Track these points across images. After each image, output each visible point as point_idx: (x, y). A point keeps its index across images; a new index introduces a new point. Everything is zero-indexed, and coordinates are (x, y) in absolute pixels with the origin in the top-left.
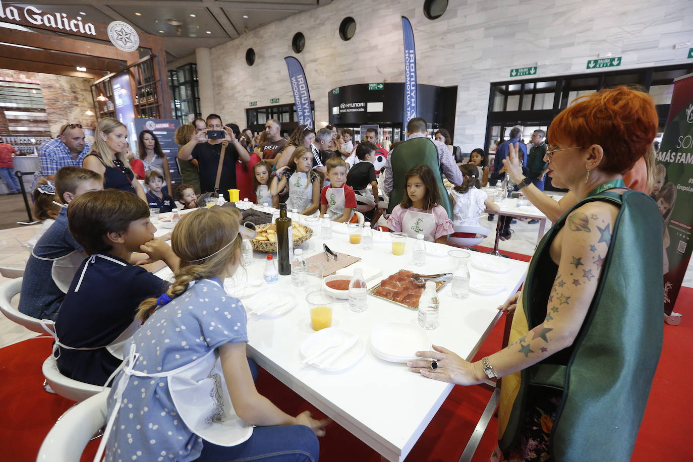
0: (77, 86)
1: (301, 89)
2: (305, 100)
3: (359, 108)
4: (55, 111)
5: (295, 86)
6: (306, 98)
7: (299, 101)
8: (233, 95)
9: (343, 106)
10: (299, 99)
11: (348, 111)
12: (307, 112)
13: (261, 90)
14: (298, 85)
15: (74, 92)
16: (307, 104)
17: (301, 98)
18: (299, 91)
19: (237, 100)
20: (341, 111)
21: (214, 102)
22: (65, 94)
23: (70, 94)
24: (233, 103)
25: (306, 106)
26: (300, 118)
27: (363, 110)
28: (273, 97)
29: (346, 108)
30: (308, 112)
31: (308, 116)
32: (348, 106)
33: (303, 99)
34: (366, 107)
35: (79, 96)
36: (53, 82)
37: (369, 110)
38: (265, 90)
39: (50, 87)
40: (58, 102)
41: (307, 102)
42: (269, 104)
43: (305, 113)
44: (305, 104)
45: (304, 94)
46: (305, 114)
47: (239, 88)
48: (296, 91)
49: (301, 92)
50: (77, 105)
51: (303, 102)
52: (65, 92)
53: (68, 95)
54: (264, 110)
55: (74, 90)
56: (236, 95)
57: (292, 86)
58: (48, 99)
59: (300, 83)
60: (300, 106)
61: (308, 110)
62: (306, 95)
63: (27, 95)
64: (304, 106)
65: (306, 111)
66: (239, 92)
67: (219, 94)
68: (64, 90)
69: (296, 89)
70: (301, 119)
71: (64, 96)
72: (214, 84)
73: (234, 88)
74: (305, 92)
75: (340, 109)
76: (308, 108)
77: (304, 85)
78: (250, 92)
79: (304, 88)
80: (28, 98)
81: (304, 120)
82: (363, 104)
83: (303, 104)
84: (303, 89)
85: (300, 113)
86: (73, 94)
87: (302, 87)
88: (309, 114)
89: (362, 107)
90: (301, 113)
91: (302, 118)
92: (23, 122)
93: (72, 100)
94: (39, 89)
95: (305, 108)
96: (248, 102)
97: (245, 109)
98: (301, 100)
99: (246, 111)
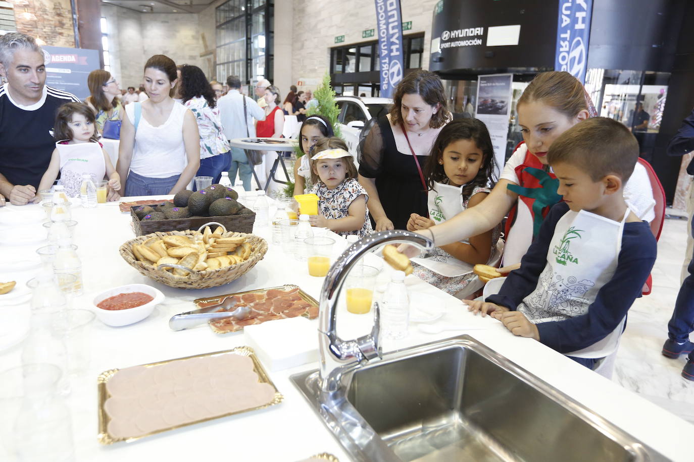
1: (389, 8)
2: (393, 28)
3: (473, 38)
5: (381, 3)
6: (396, 24)
7: (385, 31)
8: (316, 26)
9: (446, 35)
10: (385, 27)
11: (453, 45)
12: (394, 50)
13: (352, 15)
14: (385, 1)
16: (397, 36)
17: (387, 24)
18: (386, 11)
19: (320, 33)
20: (443, 46)
21: (293, 38)
24: (315, 38)
25: (394, 39)
26: (383, 61)
27: (479, 42)
28: (366, 26)
29: (451, 40)
30: (397, 50)
31: (396, 57)
32: (453, 34)
33: (391, 26)
34: (484, 37)
37: (491, 42)
38: (356, 15)
40: (37, 28)
41: (396, 31)
42: (361, 40)
43: (391, 51)
44: (393, 35)
45: (393, 16)
46: (392, 54)
47: (323, 15)
48: (382, 12)
49: (390, 14)
51: (391, 32)
54: (354, 50)
56: (319, 26)
57: (376, 3)
58: (23, 24)
60: (385, 39)
61: (397, 46)
62: (396, 18)
64: (392, 40)
65: (394, 47)
66: (323, 20)
67: (299, 24)
69: (381, 9)
70: (385, 63)
72: (294, 9)
73: (317, 14)
74: (395, 12)
75: (442, 42)
76: (397, 42)
77: (394, 1)
78: (337, 19)
79: (395, 6)
81: (389, 64)
82: (479, 31)
83: (390, 37)
84: (392, 8)
85: (385, 52)
87: (391, 4)
88: (398, 53)
89: (478, 37)
91: (387, 60)
94: (11, 9)
95: (393, 43)
96: (333, 35)
97: (328, 48)
98: (387, 29)
99: (330, 52)
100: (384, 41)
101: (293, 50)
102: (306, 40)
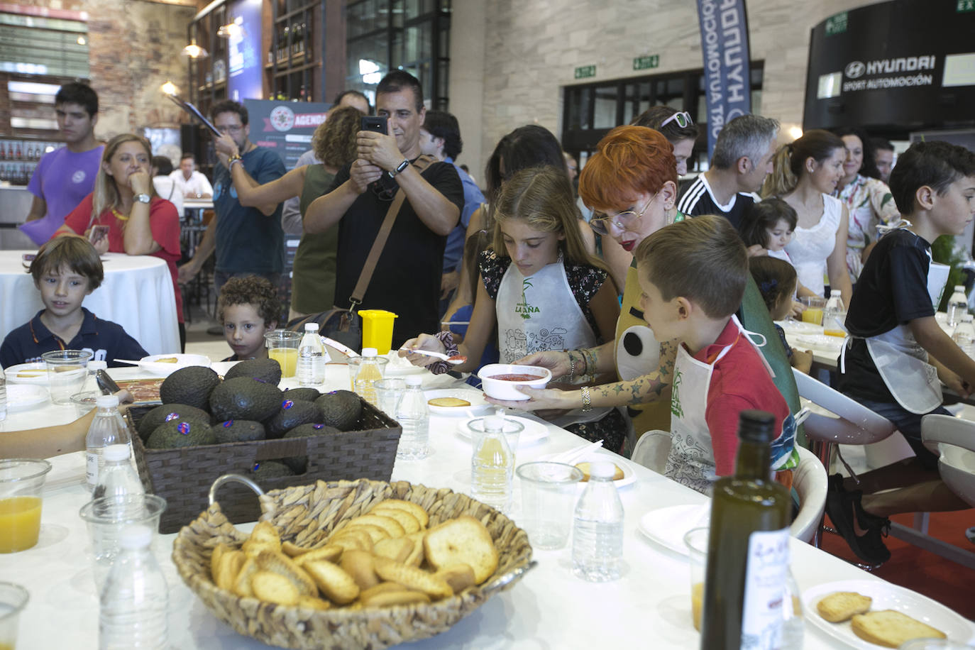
0: (163, 26)
1: (725, 25)
2: (733, 57)
3: (915, 73)
4: (109, 84)
5: (709, 16)
6: (738, 50)
7: (717, 61)
8: (534, 49)
9: (855, 69)
10: (717, 54)
11: (871, 85)
12: (735, 93)
13: (612, 32)
14: (718, 13)
15: (155, 40)
16: (739, 69)
17: (721, 50)
18: (719, 30)
19: (543, 61)
20: (848, 86)
21: (486, 70)
22: (134, 44)
23: (145, 45)
24: (532, 69)
25: (735, 75)
26: (714, 111)
27: (928, 80)
28: (642, 50)
29: (865, 77)
30: (740, 92)
31: (737, 105)
32: (871, 68)
33: (728, 53)
34: (938, 72)
35: (164, 50)
36: (114, 17)
37: (950, 79)
38: (621, 31)
39: (107, 28)
41: (738, 61)
42: (630, 73)
43: (730, 94)
44: (733, 68)
45: (733, 37)
46: (731, 100)
47: (552, 30)
48: (711, 31)
49: (726, 34)
50: (156, 72)
51: (729, 62)
52: (137, 41)
53: (141, 46)
54: (614, 90)
55: (154, 36)
56: (541, 50)
57: (701, 16)
58: (99, 57)
59: (723, 7)
60: (718, 75)
61: (740, 87)
62: (738, 40)
63: (58, 46)
64: (729, 76)
65: (734, 89)
66: (550, 40)
67: (499, 45)
68: (133, 36)
69: (710, 25)
70: (716, 115)
71: (132, 49)
72: (488, 21)
73: (538, 29)
74: (736, 31)
75: (845, 79)
76: (740, 79)
77: (734, 12)
78: (579, 38)
79: (736, 21)
80: (59, 54)
81: (725, 116)
82: (927, 62)
83: (725, 70)
84: (731, 24)
85: (717, 97)
86: (151, 46)
87: (730, 18)
88: (741, 98)
89: (924, 72)
90: (719, 96)
91: (720, 110)
92: (41, 108)
93: (148, 60)
95: (732, 82)
96: (571, 65)
97: (561, 87)
98: (722, 58)
99: (562, 92)
100: (716, 79)
101: (484, 90)
102: (513, 73)
